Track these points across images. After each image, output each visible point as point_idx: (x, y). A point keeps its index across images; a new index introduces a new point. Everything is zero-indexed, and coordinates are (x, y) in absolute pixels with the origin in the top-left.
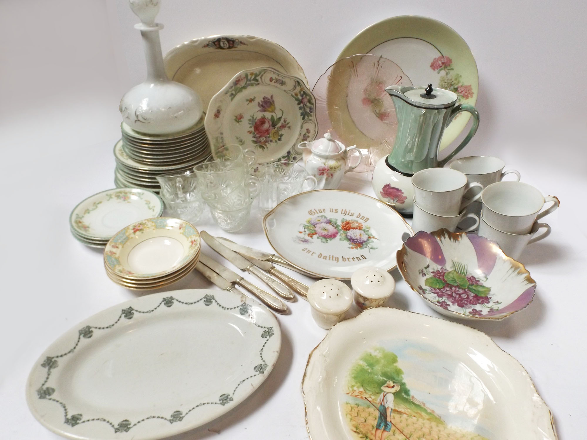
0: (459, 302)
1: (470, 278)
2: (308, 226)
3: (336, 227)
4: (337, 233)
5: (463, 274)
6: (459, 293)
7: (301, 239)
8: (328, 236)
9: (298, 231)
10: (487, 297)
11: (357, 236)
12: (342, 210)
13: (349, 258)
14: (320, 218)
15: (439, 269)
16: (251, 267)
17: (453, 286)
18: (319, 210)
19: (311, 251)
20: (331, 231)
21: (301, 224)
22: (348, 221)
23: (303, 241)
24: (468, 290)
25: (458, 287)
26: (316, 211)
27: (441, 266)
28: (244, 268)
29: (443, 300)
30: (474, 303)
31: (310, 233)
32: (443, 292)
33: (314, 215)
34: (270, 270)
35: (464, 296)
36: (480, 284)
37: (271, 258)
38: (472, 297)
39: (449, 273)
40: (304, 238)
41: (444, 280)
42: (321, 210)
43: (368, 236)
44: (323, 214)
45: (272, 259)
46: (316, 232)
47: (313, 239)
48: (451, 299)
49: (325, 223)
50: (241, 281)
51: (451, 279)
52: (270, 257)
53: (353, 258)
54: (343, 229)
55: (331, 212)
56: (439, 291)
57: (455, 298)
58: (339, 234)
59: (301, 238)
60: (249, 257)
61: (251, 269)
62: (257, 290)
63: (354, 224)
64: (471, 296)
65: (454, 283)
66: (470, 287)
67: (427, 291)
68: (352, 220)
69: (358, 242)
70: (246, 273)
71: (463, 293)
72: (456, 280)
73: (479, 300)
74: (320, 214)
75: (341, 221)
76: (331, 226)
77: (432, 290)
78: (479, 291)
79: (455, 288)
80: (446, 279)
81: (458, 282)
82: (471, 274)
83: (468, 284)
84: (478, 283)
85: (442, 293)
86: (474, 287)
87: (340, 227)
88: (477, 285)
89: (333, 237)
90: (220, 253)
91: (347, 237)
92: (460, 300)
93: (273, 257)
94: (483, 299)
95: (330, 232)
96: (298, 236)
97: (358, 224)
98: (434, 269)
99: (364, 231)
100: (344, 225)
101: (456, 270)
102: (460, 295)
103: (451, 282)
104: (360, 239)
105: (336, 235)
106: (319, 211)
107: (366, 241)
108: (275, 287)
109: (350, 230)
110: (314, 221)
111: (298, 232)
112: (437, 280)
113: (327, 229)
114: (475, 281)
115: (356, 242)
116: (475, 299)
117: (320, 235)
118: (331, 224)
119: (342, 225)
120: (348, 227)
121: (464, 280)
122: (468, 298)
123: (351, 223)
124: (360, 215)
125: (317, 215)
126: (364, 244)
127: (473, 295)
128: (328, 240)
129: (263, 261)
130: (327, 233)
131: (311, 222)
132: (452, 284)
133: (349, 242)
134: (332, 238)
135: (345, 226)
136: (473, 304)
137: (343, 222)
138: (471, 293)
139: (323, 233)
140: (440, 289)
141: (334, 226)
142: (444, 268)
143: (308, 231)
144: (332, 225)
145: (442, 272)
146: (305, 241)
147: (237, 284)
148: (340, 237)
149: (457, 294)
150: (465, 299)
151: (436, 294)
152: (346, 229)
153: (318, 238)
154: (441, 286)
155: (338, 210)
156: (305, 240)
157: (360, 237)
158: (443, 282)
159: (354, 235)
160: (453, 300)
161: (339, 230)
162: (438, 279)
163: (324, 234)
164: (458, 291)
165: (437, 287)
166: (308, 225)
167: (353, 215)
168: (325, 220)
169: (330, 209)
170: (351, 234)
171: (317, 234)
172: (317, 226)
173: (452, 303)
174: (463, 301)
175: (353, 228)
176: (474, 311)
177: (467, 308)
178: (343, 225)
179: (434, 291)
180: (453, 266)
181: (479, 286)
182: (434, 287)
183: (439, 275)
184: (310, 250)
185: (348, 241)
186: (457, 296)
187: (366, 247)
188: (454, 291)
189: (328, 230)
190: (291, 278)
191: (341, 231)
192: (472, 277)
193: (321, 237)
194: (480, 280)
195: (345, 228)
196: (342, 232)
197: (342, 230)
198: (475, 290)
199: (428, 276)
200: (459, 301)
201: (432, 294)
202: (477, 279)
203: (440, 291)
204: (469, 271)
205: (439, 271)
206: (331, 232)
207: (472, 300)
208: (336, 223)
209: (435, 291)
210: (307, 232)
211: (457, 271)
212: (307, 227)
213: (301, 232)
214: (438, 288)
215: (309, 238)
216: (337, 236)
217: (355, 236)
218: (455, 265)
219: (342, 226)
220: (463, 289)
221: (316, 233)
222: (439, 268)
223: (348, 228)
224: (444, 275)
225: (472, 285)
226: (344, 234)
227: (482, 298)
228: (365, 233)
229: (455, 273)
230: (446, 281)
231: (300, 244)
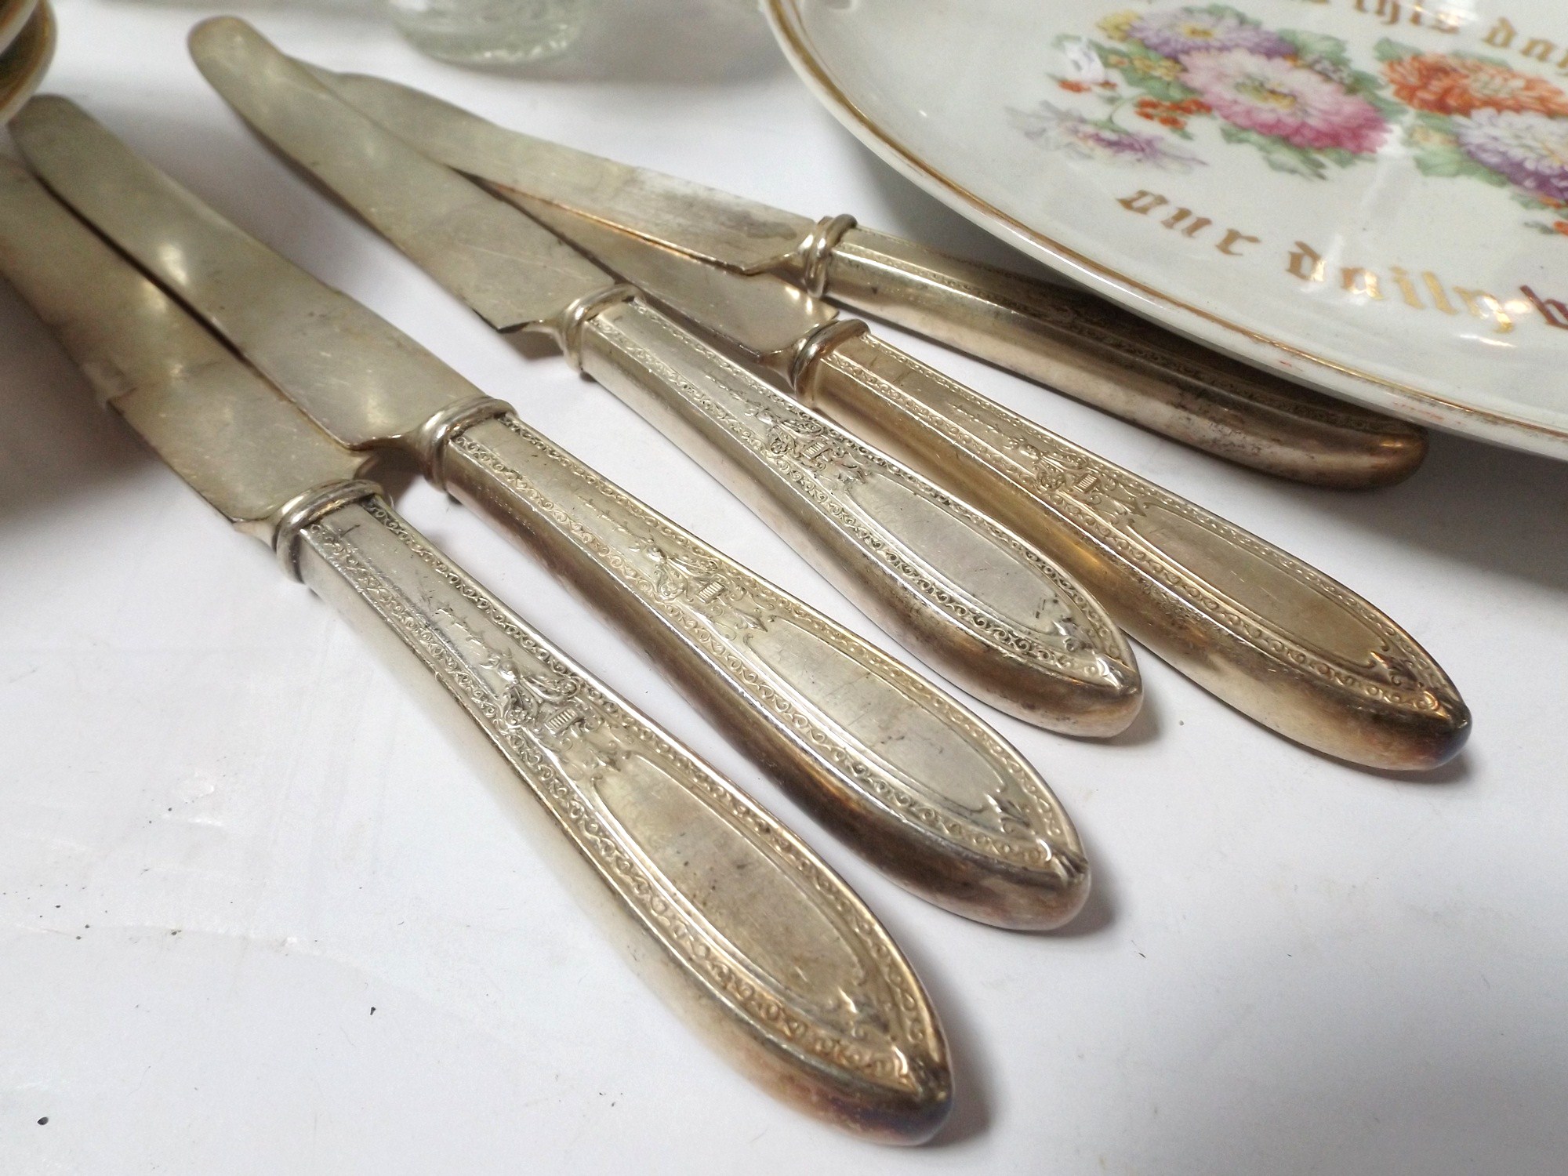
2: (1120, 54)
3: (1356, 85)
4: (1374, 125)
7: (1090, 129)
8: (1309, 134)
9: (1055, 78)
11: (1548, 151)
14: (1205, 17)
16: (611, 309)
19: (1203, 223)
20: (1319, 106)
21: (1065, 39)
22: (1428, 60)
23: (1112, 144)
28: (537, 314)
31: (1150, 97)
34: (813, 350)
37: (822, 244)
40: (1110, 120)
45: (827, 254)
46: (1200, 99)
47: (1186, 136)
49: (1251, 51)
50: (474, 436)
52: (807, 243)
54: (1416, 101)
58: (1395, 129)
59: (1084, 122)
60: (597, 228)
61: (606, 323)
62: (657, 558)
63: (1485, 76)
68: (1457, 57)
70: (560, 372)
75: (1376, 54)
76: (1315, 79)
87: (1379, 86)
89: (1346, 144)
90: (321, 171)
93: (838, 240)
95: (1313, 112)
96: (1062, 107)
97: (1516, 82)
100: (1414, 80)
105: (1369, 133)
108: (880, 533)
109: (1478, 115)
110: (1167, 33)
111: (1052, 84)
113: (1284, 90)
117: (1242, 121)
118: (1300, 62)
119: (1398, 77)
120: (1448, 92)
123: (1465, 71)
124: (1512, 34)
128: (1319, 157)
129: (732, 269)
130: (1293, 114)
131: (1140, 35)
133: (1513, 189)
135: (1423, 87)
137: (1391, 61)
139: (1256, 108)
141: (1334, 76)
143: (1132, 84)
144: (1310, 67)
146: (1122, 144)
147: (429, 477)
148: (1412, 150)
152: (1441, 107)
153: (1230, 137)
156: (1125, 139)
159: (1523, 146)
161: (1378, 104)
163: (1267, 117)
166: (1123, 46)
167: (1454, 25)
168: (1247, 34)
170: (1494, 138)
171: (1216, 113)
172: (1198, 62)
175: (1496, 105)
178: (1404, 75)
184: (1199, 212)
189: (1293, 97)
190: (1053, 447)
191: (1402, 112)
193: (1256, 138)
195: (1424, 95)
196: (1409, 120)
197: (1411, 110)
206: (1321, 111)
208: (1337, 62)
210: (1130, 92)
212: (1114, 58)
213: (1072, 86)
219: (1392, 81)
221: (1203, 107)
223: (1451, 102)
226: (1435, 136)
231: (1088, 157)
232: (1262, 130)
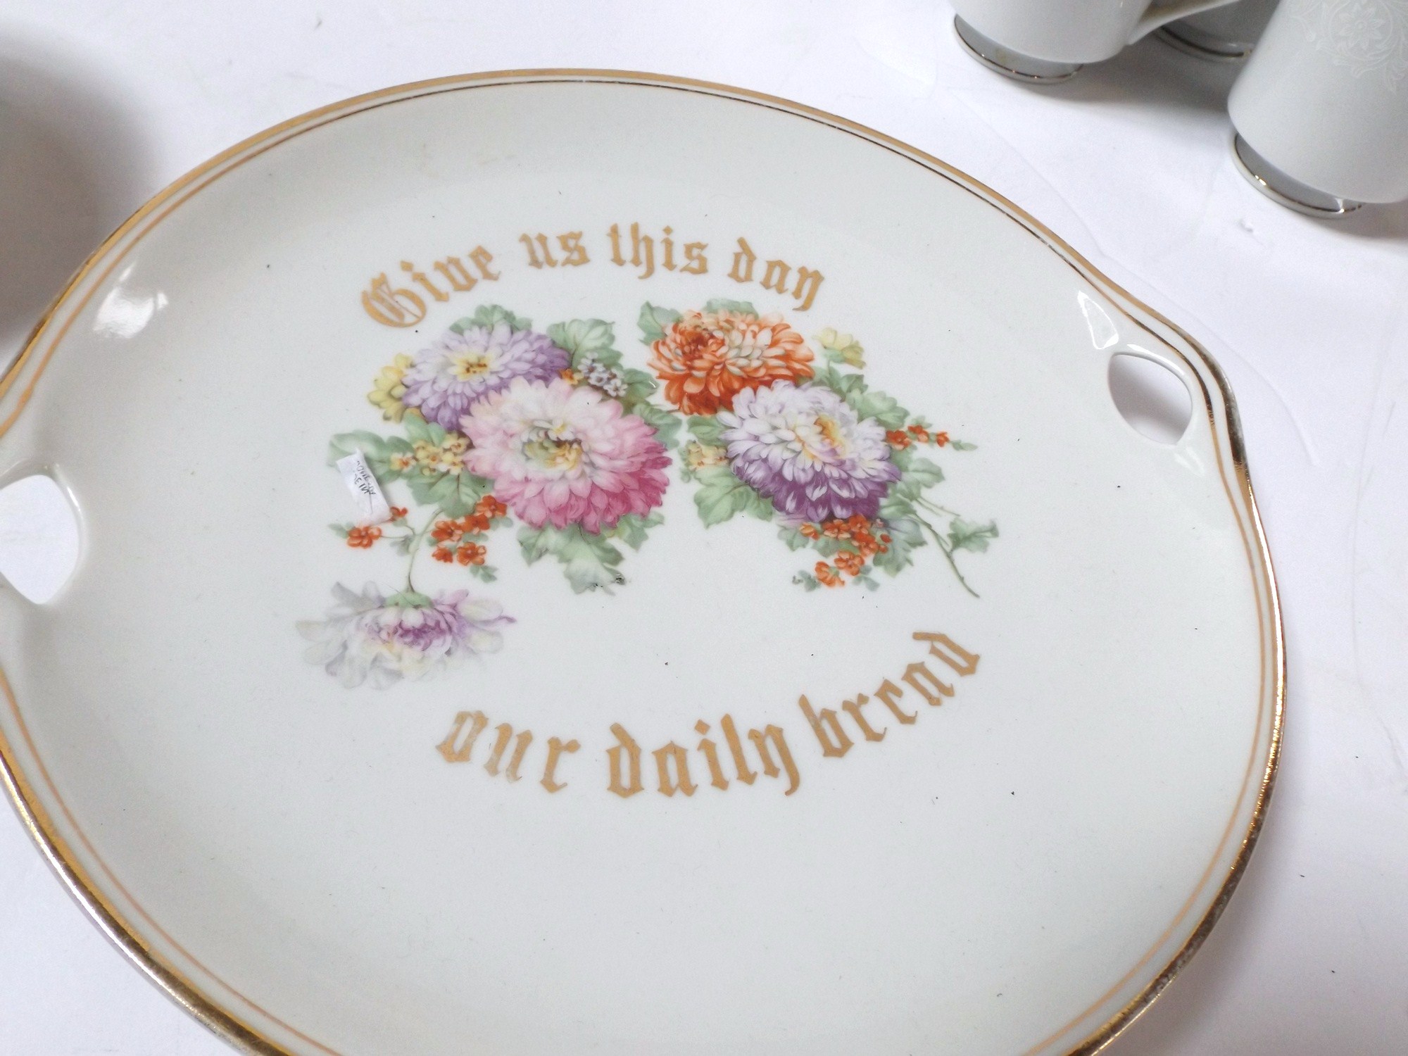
2: (400, 445)
3: (629, 397)
7: (389, 617)
8: (600, 501)
9: (338, 529)
12: (614, 232)
13: (853, 698)
14: (475, 334)
18: (439, 267)
19: (525, 743)
20: (605, 447)
21: (339, 445)
22: (687, 325)
23: (418, 635)
26: (421, 278)
31: (444, 518)
33: (419, 319)
40: (411, 589)
42: (455, 262)
43: (880, 423)
44: (485, 294)
47: (489, 576)
49: (530, 377)
53: (887, 692)
55: (535, 263)
59: (382, 604)
63: (736, 337)
68: (710, 308)
69: (844, 503)
74: (463, 306)
75: (641, 334)
76: (586, 398)
87: (652, 390)
89: (638, 502)
95: (599, 461)
96: (356, 587)
97: (765, 337)
99: (830, 382)
104: (840, 464)
106: (452, 279)
107: (885, 477)
110: (443, 384)
111: (341, 543)
113: (567, 435)
115: (825, 501)
117: (537, 514)
118: (576, 378)
124: (751, 258)
125: (441, 317)
126: (887, 508)
128: (615, 542)
130: (581, 476)
131: (415, 400)
133: (778, 519)
134: (635, 520)
137: (656, 340)
143: (422, 499)
144: (585, 381)
146: (431, 625)
148: (694, 487)
153: (532, 552)
155: (583, 242)
157: (833, 452)
161: (656, 420)
163: (558, 493)
166: (399, 430)
167: (703, 261)
168: (523, 350)
169: (525, 239)
170: (756, 438)
171: (511, 512)
172: (481, 421)
175: (752, 381)
184: (518, 727)
185: (769, 513)
187: (919, 543)
191: (677, 423)
195: (691, 388)
196: (683, 435)
197: (684, 418)
206: (610, 457)
208: (611, 361)
210: (423, 517)
212: (396, 457)
213: (362, 537)
216: (666, 485)
217: (797, 453)
221: (498, 506)
223: (715, 391)
226: (710, 454)
228: (845, 408)
231: (397, 675)
232: (559, 520)
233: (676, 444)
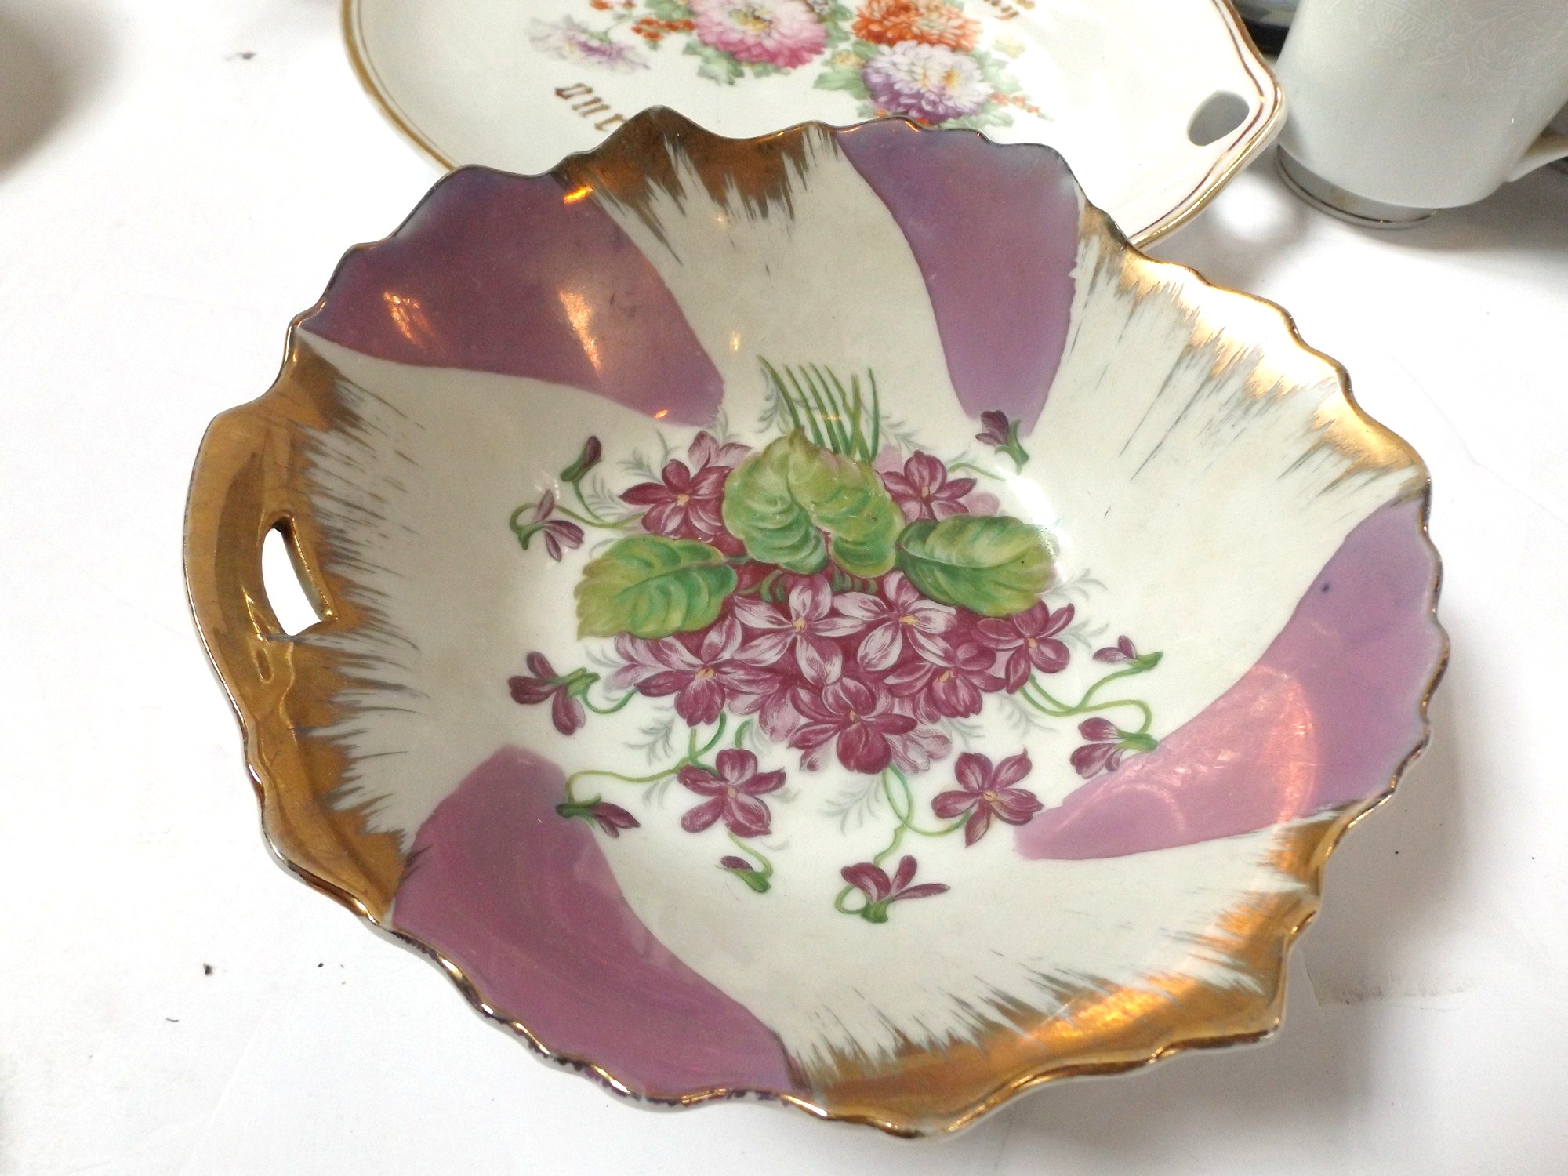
0: (849, 723)
1: (905, 478)
3: (827, 16)
4: (816, 48)
5: (849, 451)
6: (843, 628)
7: (583, 38)
8: (756, 51)
10: (1043, 607)
11: (925, 76)
15: (682, 456)
17: (791, 578)
19: (603, 108)
24: (900, 587)
25: (827, 573)
27: (693, 424)
29: (727, 742)
30: (963, 693)
31: (654, 17)
32: (726, 655)
35: (885, 651)
36: (979, 510)
38: (943, 644)
39: (757, 464)
40: (606, 33)
41: (720, 538)
43: (991, 91)
46: (693, 20)
48: (788, 716)
51: (771, 514)
54: (864, 32)
56: (689, 658)
57: (817, 687)
58: (828, 53)
59: (584, 31)
63: (934, 16)
64: (929, 636)
65: (796, 548)
66: (915, 550)
67: (596, 695)
69: (921, 110)
71: (870, 627)
72: (809, 523)
73: (987, 655)
76: (798, 7)
77: (633, 664)
78: (975, 574)
79: (807, 596)
80: (735, 528)
81: (825, 529)
82: (906, 438)
83: (899, 524)
84: (962, 500)
85: (717, 668)
86: (938, 550)
88: (964, 521)
89: (781, 61)
91: (864, 78)
92: (854, 696)
94: (1020, 635)
95: (775, 35)
98: (639, 464)
99: (979, 58)
100: (877, 16)
101: (799, 428)
102: (848, 647)
103: (778, 543)
104: (941, 95)
105: (806, 55)
107: (967, 110)
109: (900, 46)
112: (673, 557)
113: (767, 17)
114: (941, 489)
115: (909, 106)
116: (962, 653)
119: (867, 13)
120: (895, 25)
121: (866, 500)
122: (910, 661)
123: (922, 10)
127: (940, 618)
130: (756, 36)
132: (783, 560)
133: (866, 102)
134: (771, 67)
135: (880, 22)
136: (954, 713)
138: (927, 604)
139: (732, 30)
140: (693, 639)
141: (817, 9)
142: (717, 434)
145: (705, 470)
146: (599, 50)
148: (827, 70)
149: (824, 647)
150: (891, 680)
151: (669, 700)
152: (879, 38)
154: (707, 607)
156: (605, 46)
157: (943, 88)
158: (719, 557)
159: (911, 72)
160: (803, 720)
161: (834, 33)
162: (676, 544)
163: (734, 37)
164: (834, 613)
165: (676, 620)
170: (894, 64)
171: (695, 32)
173: (797, 753)
174: (882, 704)
175: (922, 39)
176: (975, 779)
177: (916, 769)
178: (873, 10)
179: (652, 669)
180: (775, 408)
181: (973, 530)
182: (650, 628)
183: (683, 500)
184: (608, 100)
185: (864, 98)
186: (828, 667)
188: (800, 624)
189: (771, 22)
191: (847, 39)
192: (919, 456)
193: (709, 52)
194: (974, 475)
195: (875, 28)
196: (844, 46)
197: (853, 38)
198: (949, 570)
199: (597, 540)
200: (852, 715)
201: (640, 702)
202: (953, 469)
203: (696, 652)
204: (894, 420)
205: (680, 466)
206: (783, 35)
207: (939, 672)
209: (662, 668)
211: (810, 435)
214: (679, 635)
215: (639, 42)
216: (808, 61)
217: (915, 80)
218: (793, 393)
219: (860, 16)
220: (864, 588)
221: (689, 26)
222: (679, 441)
224: (720, 498)
225: (926, 527)
226: (854, 59)
227: (1007, 625)
228: (976, 73)
229: (798, 456)
230: (737, 550)
231: (563, 57)
232: (721, 47)
233: (835, 47)
